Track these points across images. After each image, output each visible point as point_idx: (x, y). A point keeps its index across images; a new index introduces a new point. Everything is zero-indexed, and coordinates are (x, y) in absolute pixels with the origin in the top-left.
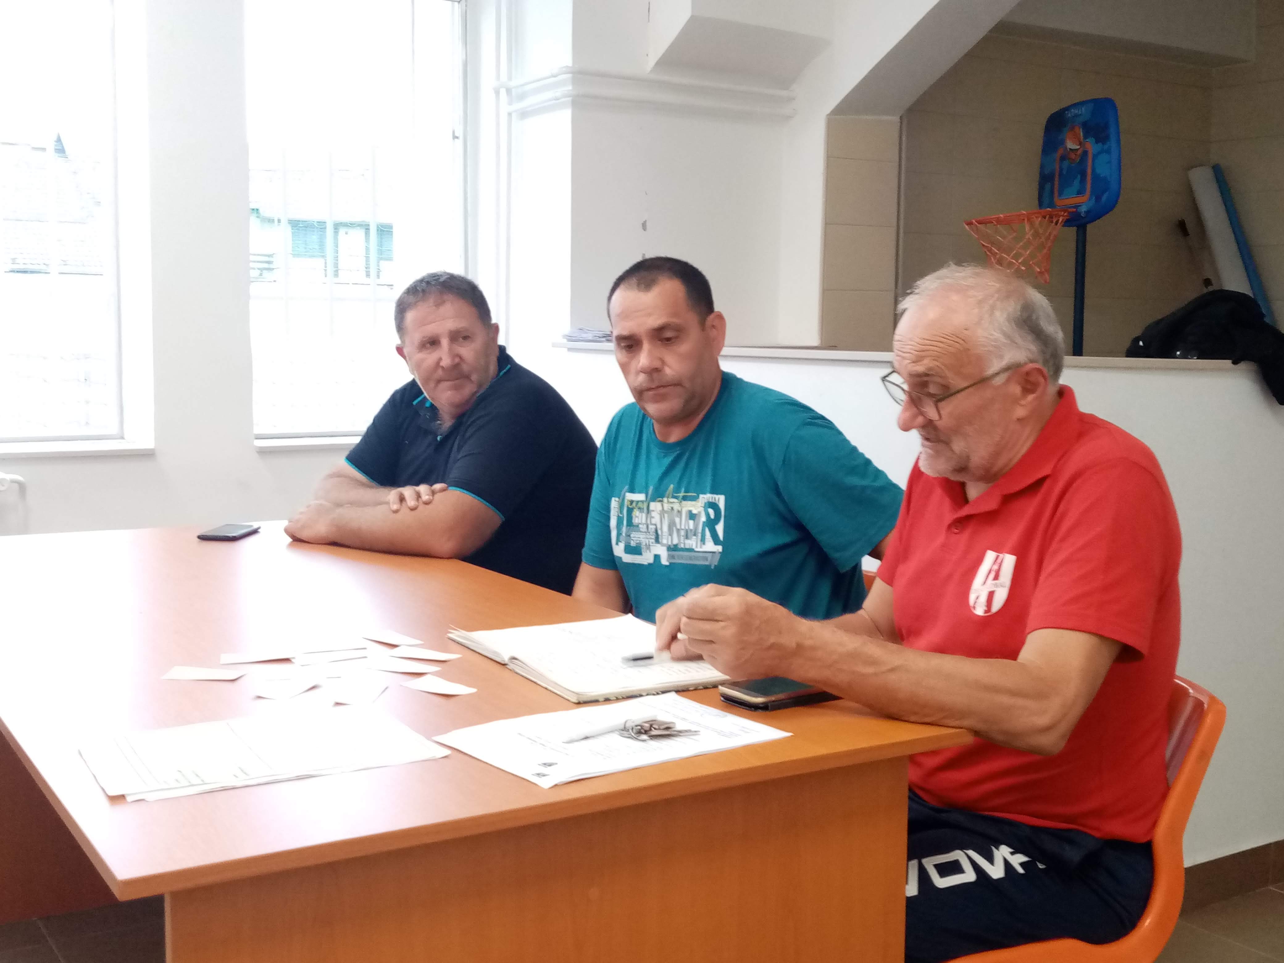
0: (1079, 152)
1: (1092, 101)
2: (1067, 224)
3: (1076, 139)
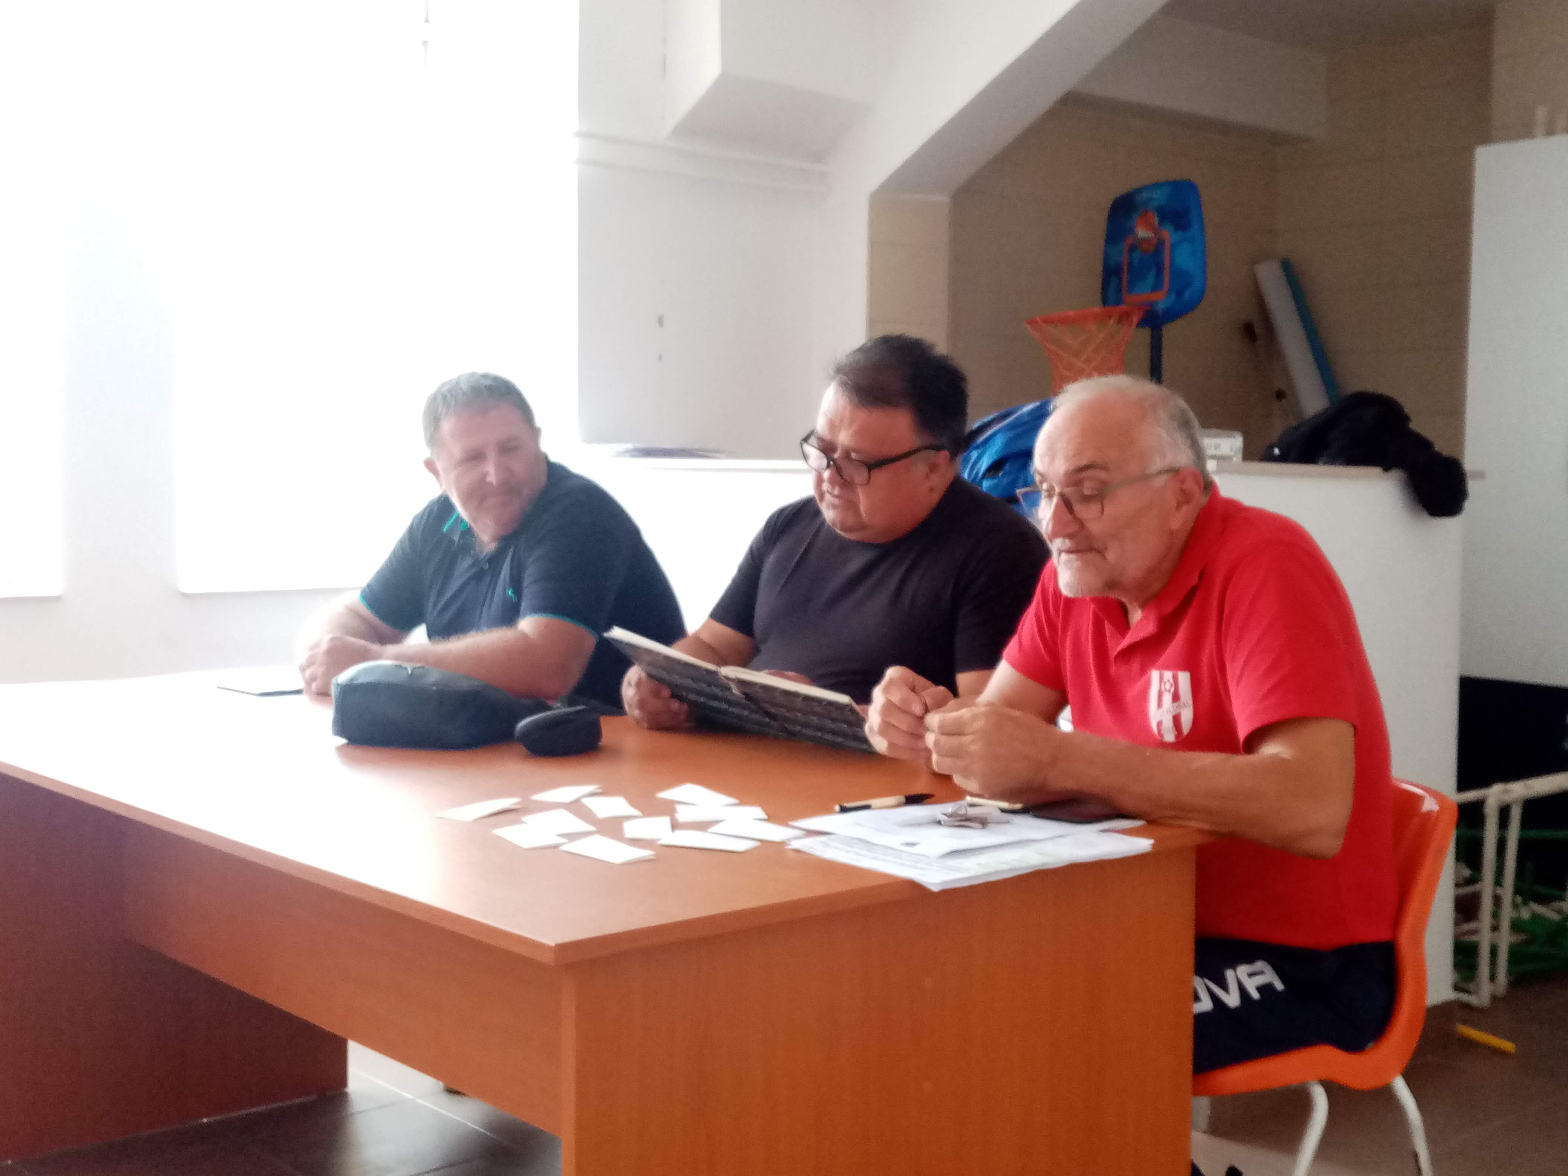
0: (1153, 242)
1: (1168, 183)
2: (1140, 324)
3: (1149, 226)
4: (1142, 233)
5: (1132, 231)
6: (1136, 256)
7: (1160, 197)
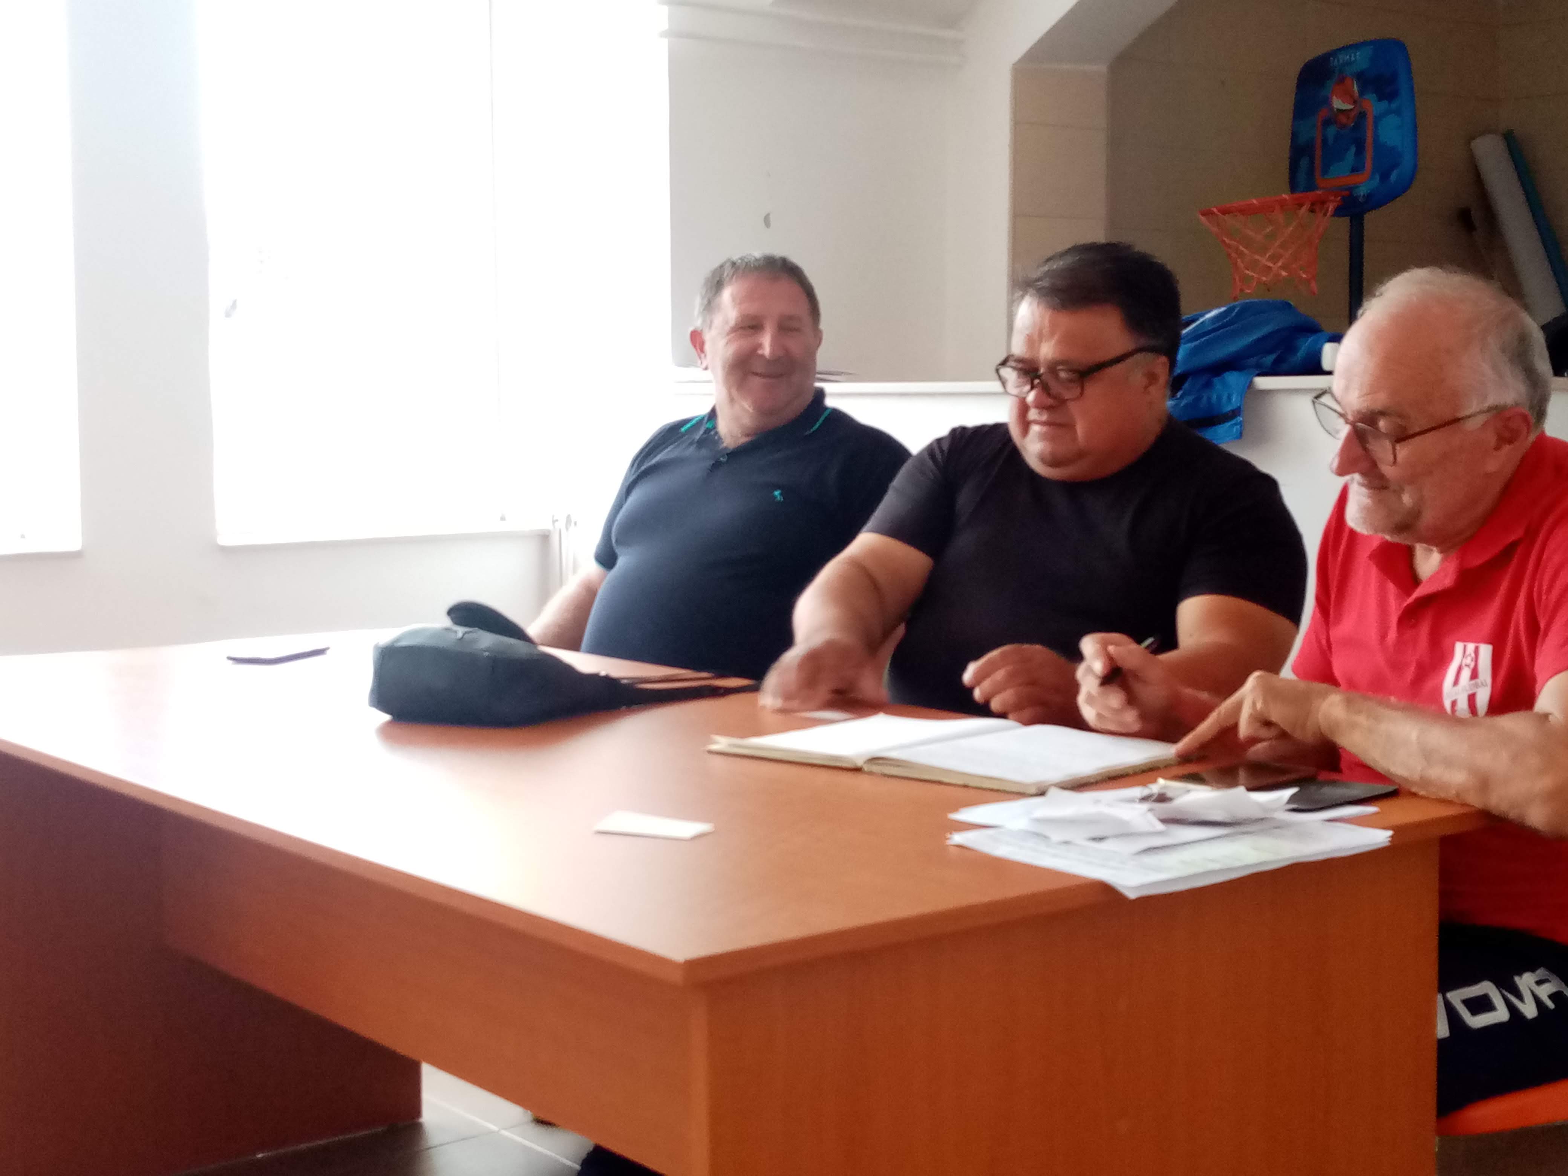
0: (1352, 114)
1: (1371, 43)
2: (1338, 212)
3: (1347, 96)
4: (1338, 104)
5: (1327, 101)
6: (1332, 131)
7: (1360, 60)
